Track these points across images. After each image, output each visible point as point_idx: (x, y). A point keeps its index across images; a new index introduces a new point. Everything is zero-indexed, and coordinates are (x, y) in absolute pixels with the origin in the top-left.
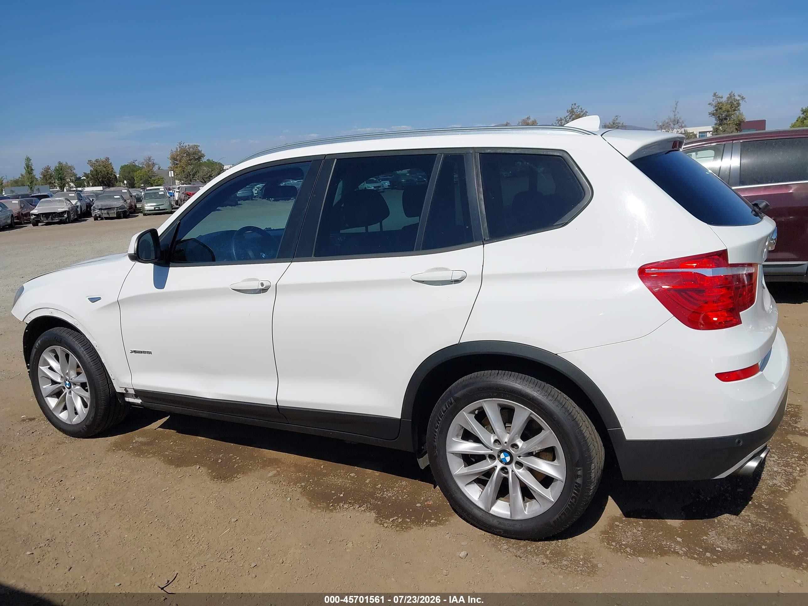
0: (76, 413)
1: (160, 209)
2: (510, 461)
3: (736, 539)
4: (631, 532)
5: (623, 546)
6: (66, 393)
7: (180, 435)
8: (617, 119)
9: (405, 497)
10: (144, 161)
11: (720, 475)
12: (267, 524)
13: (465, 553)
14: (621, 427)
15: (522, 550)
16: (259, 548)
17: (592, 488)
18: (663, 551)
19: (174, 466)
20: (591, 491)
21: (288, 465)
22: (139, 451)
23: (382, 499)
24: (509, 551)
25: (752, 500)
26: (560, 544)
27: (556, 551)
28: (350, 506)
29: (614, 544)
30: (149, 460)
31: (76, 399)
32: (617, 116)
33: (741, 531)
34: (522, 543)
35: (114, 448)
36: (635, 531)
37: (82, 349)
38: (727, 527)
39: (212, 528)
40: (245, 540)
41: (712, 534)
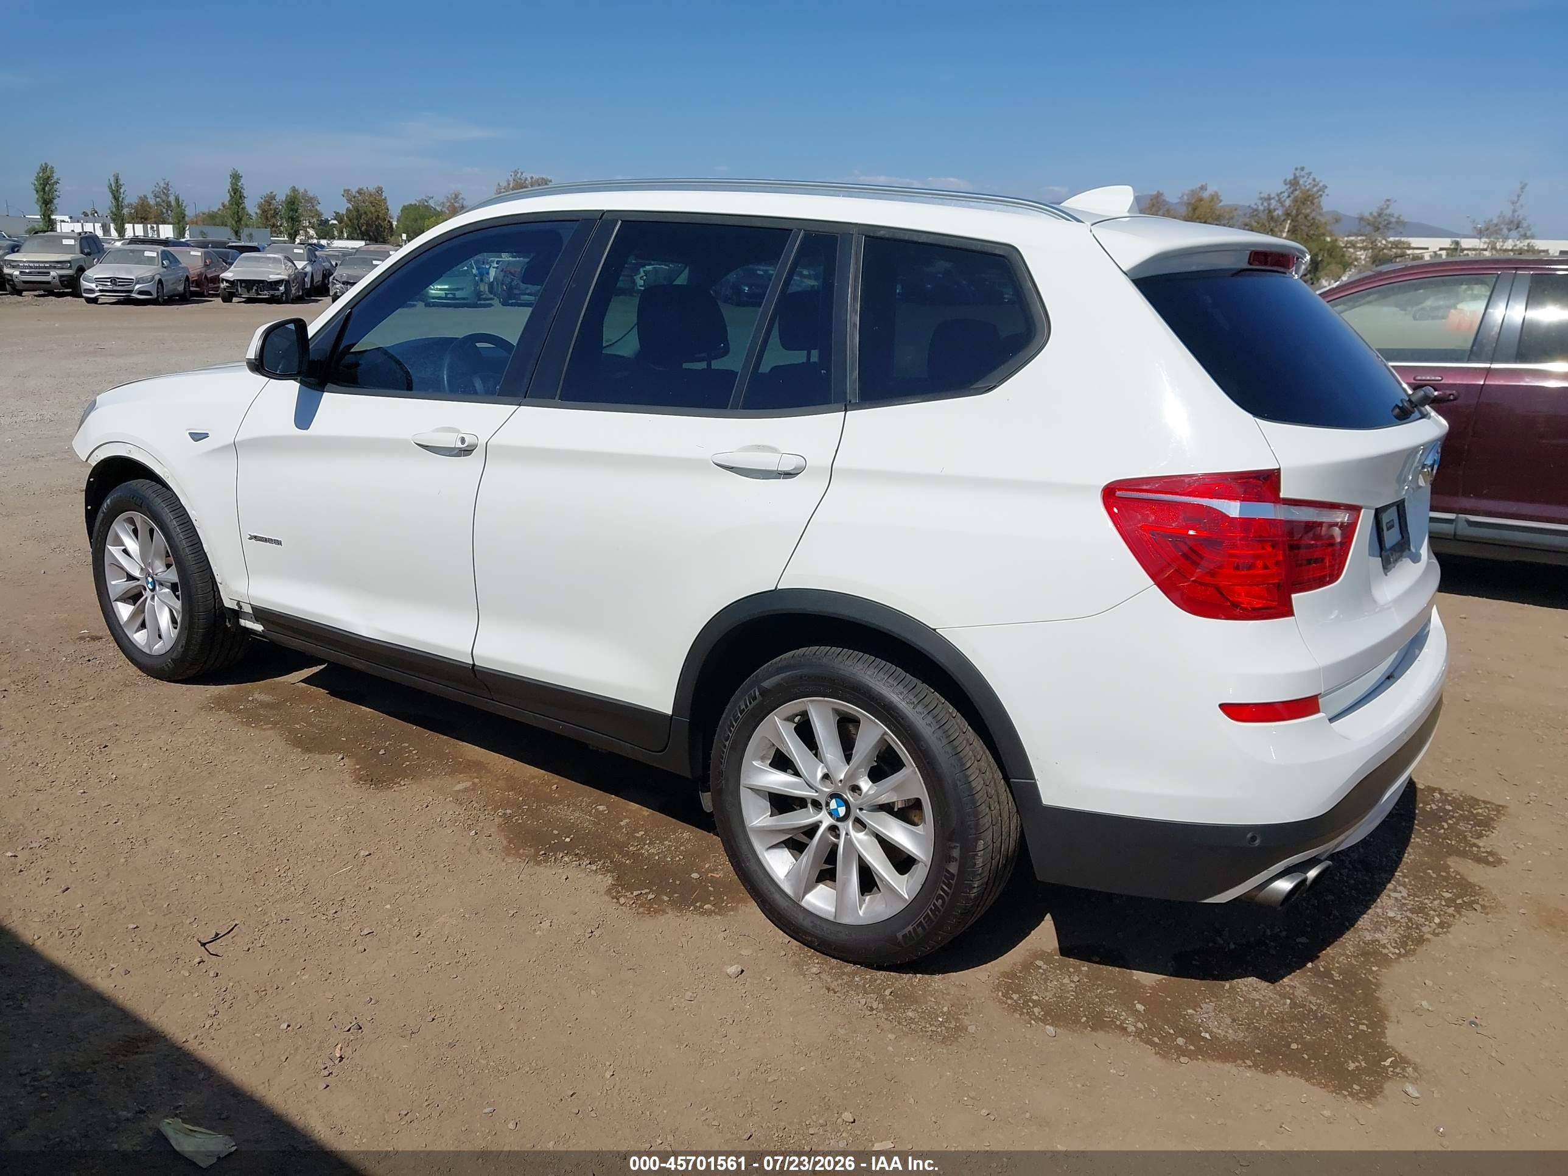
0: (160, 637)
1: (457, 296)
2: (845, 815)
3: (1249, 1025)
4: (1058, 981)
5: (1030, 1003)
6: (147, 598)
7: (332, 699)
8: (1388, 206)
9: (678, 859)
10: (445, 201)
11: (1215, 897)
12: (418, 869)
13: (737, 968)
14: (1034, 779)
15: (843, 979)
16: (388, 906)
17: (976, 886)
18: (1098, 1022)
19: (300, 750)
20: (975, 890)
21: (496, 775)
22: (252, 718)
23: (636, 857)
24: (820, 978)
25: (1316, 962)
26: (917, 980)
27: (905, 993)
28: (574, 859)
29: (1016, 997)
30: (262, 733)
31: (161, 609)
32: (1388, 200)
33: (1265, 1012)
34: (850, 968)
35: (212, 705)
36: (1066, 981)
37: (175, 523)
38: (1242, 999)
39: (323, 861)
40: (370, 888)
41: (1208, 1008)
